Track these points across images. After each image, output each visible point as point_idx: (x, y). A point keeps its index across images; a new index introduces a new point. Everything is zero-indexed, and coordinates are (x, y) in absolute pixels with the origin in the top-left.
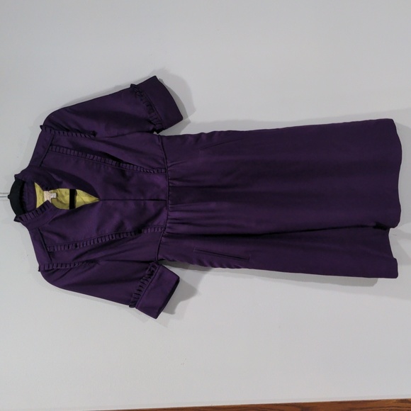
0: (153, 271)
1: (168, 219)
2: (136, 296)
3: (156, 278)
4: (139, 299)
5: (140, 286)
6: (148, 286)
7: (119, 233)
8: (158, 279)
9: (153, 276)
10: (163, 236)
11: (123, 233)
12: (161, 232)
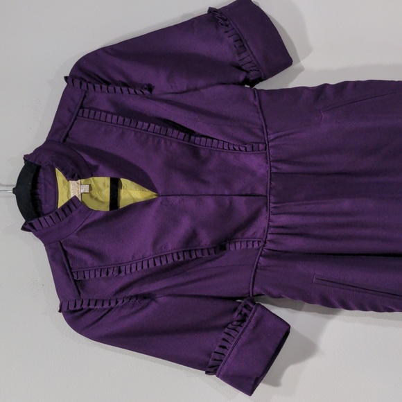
0: (246, 315)
1: (269, 227)
2: (217, 357)
3: (251, 327)
4: (222, 361)
5: (224, 339)
6: (238, 340)
7: (190, 251)
8: (255, 328)
9: (245, 324)
10: (261, 255)
11: (195, 250)
12: (259, 249)
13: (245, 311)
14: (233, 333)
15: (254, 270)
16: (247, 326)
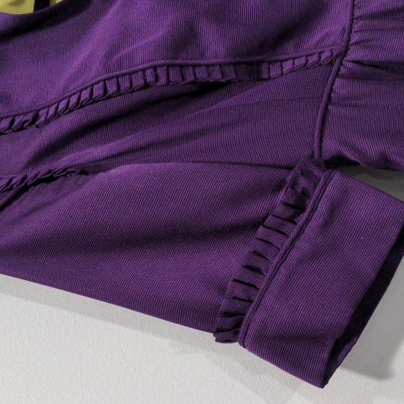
0: (305, 195)
1: (352, 19)
2: (239, 291)
3: (317, 219)
4: (252, 301)
5: (255, 253)
6: (287, 253)
7: (182, 66)
8: (326, 224)
9: (304, 216)
10: (337, 75)
11: (194, 66)
12: (331, 64)
13: (303, 183)
14: (276, 238)
15: (322, 104)
16: (308, 221)
